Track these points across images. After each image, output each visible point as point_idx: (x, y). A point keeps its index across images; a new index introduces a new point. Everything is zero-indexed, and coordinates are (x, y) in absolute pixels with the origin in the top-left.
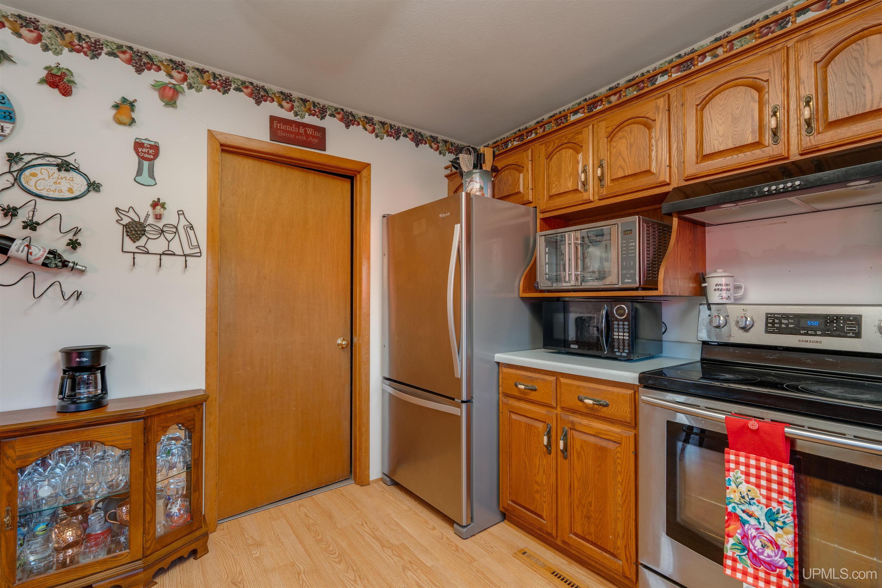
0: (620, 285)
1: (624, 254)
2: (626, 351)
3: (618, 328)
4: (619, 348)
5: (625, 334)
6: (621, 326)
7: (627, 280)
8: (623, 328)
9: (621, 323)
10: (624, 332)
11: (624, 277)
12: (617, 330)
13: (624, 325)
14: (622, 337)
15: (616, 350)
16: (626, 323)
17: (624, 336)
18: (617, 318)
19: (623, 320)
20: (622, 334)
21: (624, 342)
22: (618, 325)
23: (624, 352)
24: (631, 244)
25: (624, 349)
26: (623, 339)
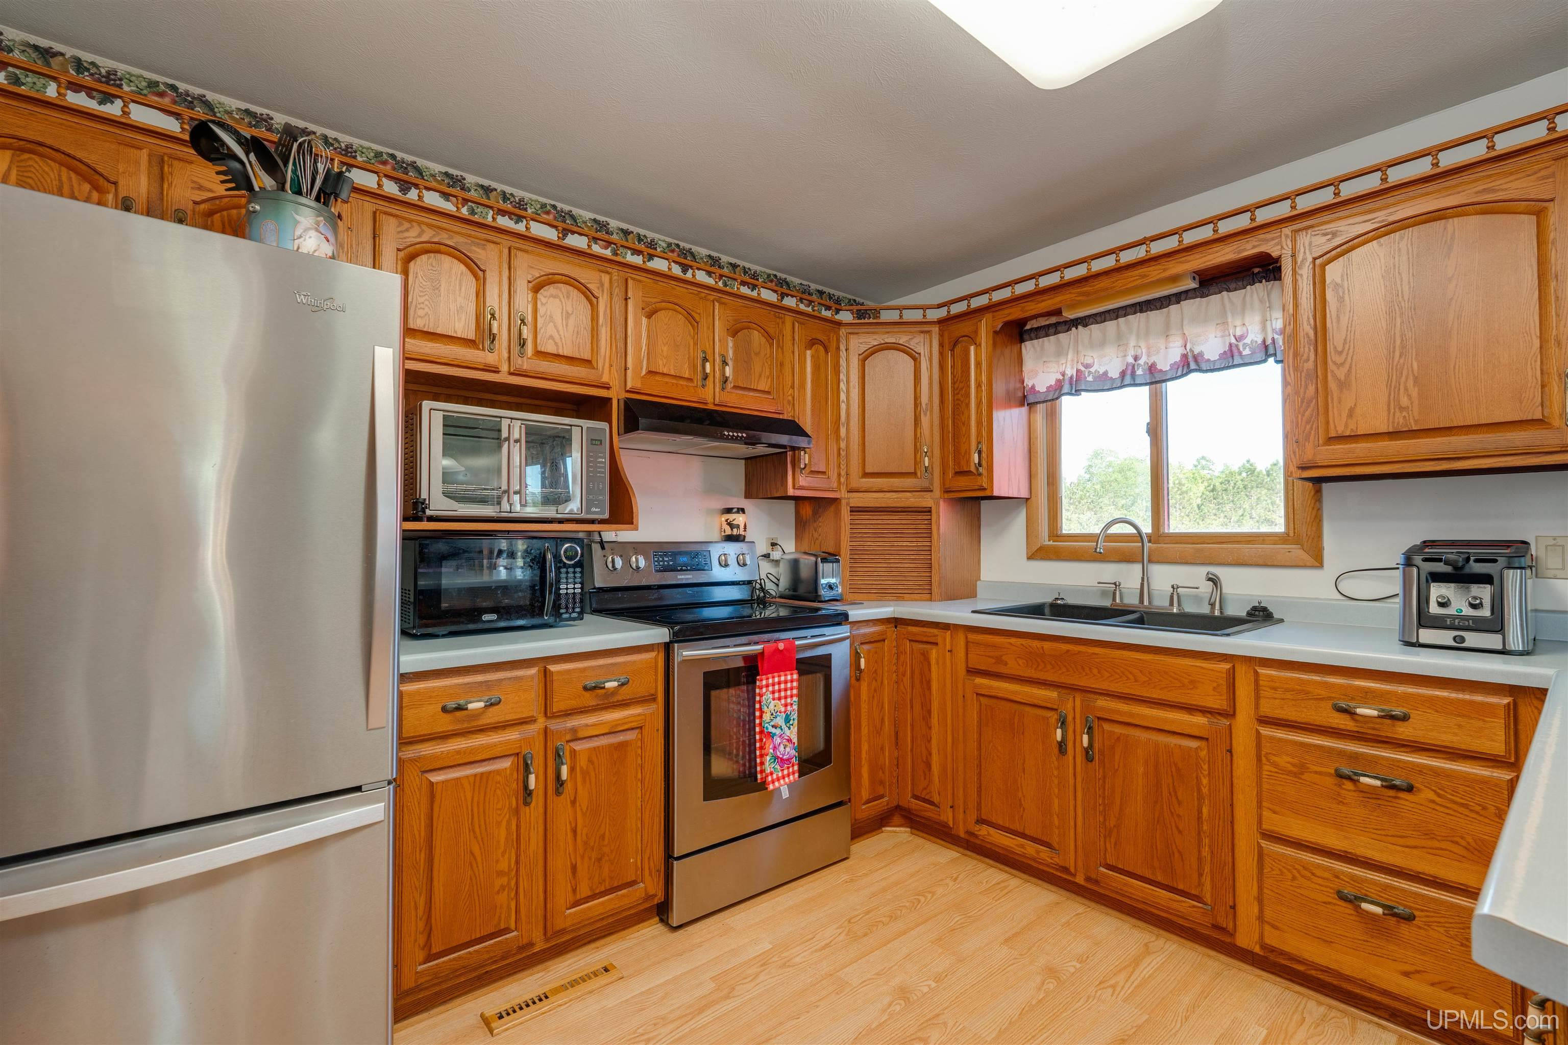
0: (584, 516)
1: (591, 472)
2: (578, 610)
3: (567, 578)
4: (567, 608)
5: (576, 586)
6: (571, 575)
7: (594, 509)
8: (574, 576)
9: (571, 570)
10: (575, 583)
11: (590, 504)
12: (565, 580)
13: (574, 572)
14: (572, 591)
15: (562, 611)
16: (578, 570)
17: (574, 588)
18: (565, 563)
19: (574, 566)
20: (572, 586)
21: (574, 598)
22: (567, 573)
23: (574, 612)
24: (600, 460)
25: (574, 608)
26: (574, 593)
